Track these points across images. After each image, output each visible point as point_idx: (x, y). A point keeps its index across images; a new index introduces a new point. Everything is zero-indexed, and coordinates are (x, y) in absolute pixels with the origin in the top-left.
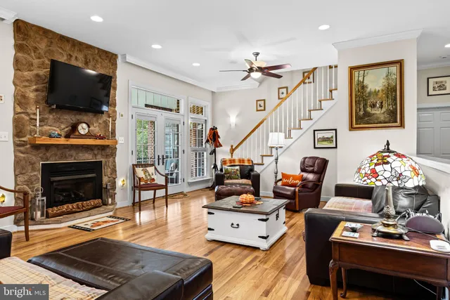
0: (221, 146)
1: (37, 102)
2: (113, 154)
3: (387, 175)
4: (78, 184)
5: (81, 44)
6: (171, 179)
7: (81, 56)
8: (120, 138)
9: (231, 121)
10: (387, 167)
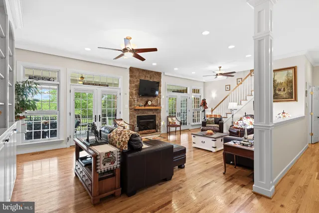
0: (207, 108)
1: (136, 94)
2: (160, 112)
3: (241, 124)
4: (148, 123)
5: (149, 71)
6: (183, 123)
7: (149, 76)
8: (162, 106)
9: (212, 96)
10: (241, 121)
